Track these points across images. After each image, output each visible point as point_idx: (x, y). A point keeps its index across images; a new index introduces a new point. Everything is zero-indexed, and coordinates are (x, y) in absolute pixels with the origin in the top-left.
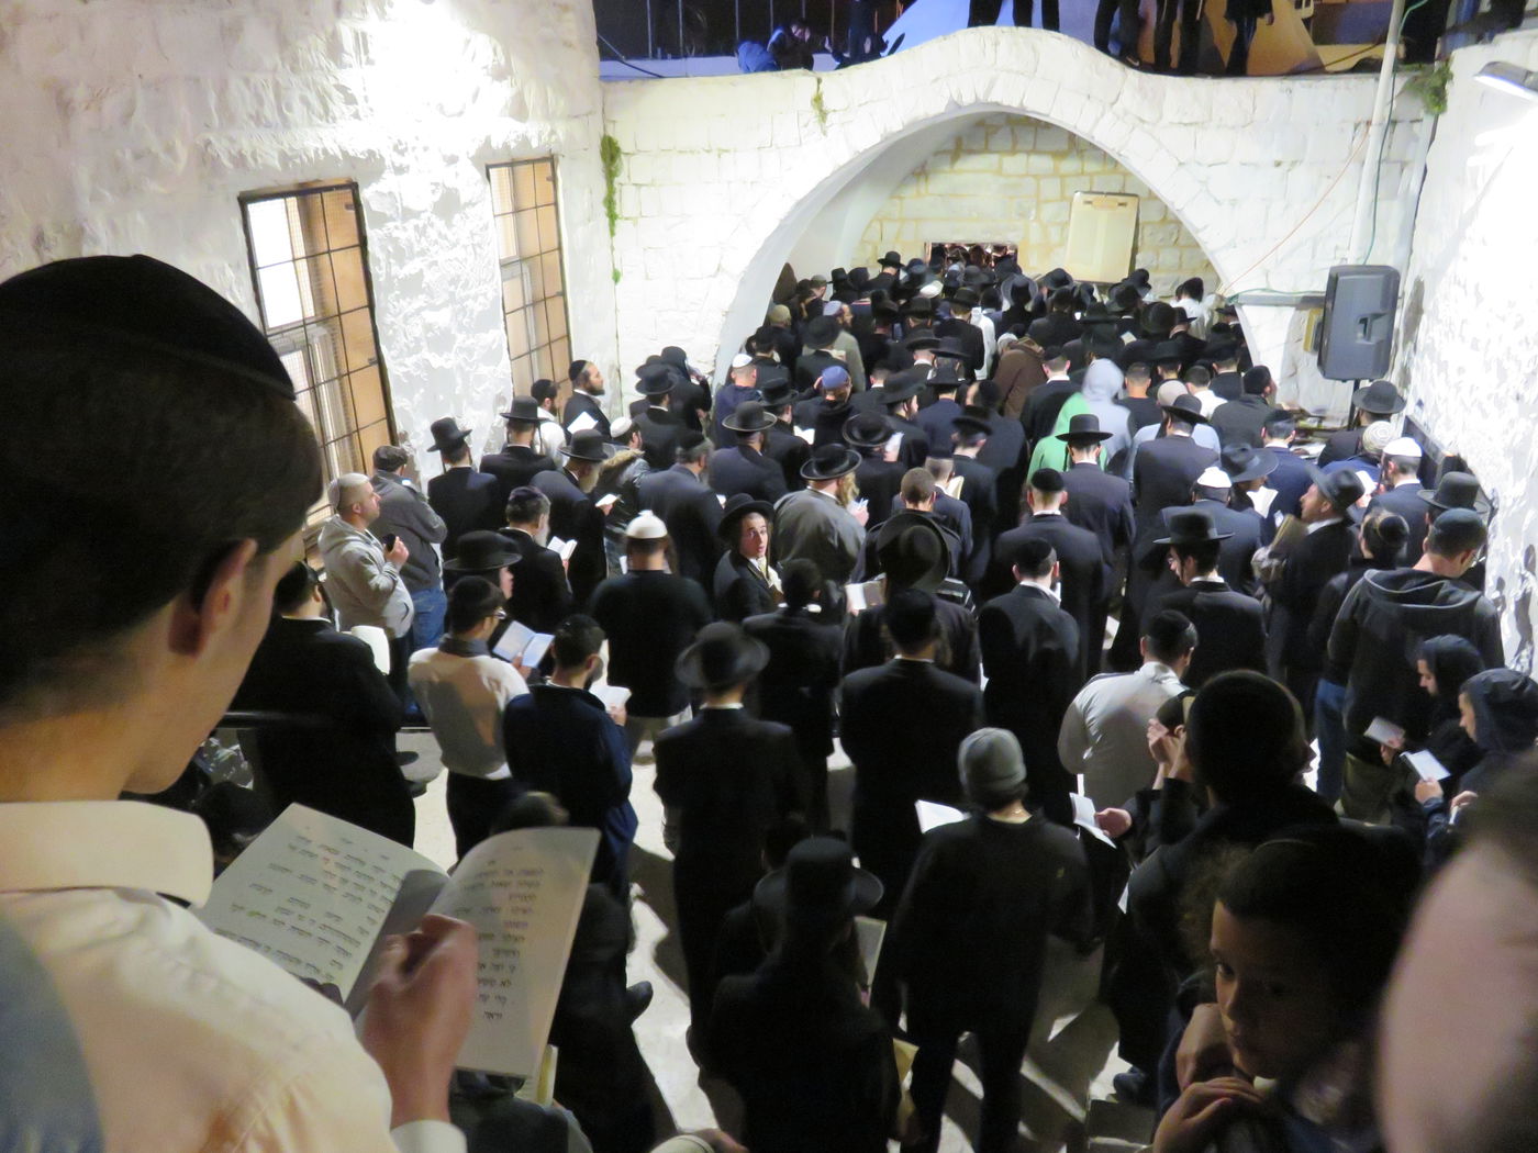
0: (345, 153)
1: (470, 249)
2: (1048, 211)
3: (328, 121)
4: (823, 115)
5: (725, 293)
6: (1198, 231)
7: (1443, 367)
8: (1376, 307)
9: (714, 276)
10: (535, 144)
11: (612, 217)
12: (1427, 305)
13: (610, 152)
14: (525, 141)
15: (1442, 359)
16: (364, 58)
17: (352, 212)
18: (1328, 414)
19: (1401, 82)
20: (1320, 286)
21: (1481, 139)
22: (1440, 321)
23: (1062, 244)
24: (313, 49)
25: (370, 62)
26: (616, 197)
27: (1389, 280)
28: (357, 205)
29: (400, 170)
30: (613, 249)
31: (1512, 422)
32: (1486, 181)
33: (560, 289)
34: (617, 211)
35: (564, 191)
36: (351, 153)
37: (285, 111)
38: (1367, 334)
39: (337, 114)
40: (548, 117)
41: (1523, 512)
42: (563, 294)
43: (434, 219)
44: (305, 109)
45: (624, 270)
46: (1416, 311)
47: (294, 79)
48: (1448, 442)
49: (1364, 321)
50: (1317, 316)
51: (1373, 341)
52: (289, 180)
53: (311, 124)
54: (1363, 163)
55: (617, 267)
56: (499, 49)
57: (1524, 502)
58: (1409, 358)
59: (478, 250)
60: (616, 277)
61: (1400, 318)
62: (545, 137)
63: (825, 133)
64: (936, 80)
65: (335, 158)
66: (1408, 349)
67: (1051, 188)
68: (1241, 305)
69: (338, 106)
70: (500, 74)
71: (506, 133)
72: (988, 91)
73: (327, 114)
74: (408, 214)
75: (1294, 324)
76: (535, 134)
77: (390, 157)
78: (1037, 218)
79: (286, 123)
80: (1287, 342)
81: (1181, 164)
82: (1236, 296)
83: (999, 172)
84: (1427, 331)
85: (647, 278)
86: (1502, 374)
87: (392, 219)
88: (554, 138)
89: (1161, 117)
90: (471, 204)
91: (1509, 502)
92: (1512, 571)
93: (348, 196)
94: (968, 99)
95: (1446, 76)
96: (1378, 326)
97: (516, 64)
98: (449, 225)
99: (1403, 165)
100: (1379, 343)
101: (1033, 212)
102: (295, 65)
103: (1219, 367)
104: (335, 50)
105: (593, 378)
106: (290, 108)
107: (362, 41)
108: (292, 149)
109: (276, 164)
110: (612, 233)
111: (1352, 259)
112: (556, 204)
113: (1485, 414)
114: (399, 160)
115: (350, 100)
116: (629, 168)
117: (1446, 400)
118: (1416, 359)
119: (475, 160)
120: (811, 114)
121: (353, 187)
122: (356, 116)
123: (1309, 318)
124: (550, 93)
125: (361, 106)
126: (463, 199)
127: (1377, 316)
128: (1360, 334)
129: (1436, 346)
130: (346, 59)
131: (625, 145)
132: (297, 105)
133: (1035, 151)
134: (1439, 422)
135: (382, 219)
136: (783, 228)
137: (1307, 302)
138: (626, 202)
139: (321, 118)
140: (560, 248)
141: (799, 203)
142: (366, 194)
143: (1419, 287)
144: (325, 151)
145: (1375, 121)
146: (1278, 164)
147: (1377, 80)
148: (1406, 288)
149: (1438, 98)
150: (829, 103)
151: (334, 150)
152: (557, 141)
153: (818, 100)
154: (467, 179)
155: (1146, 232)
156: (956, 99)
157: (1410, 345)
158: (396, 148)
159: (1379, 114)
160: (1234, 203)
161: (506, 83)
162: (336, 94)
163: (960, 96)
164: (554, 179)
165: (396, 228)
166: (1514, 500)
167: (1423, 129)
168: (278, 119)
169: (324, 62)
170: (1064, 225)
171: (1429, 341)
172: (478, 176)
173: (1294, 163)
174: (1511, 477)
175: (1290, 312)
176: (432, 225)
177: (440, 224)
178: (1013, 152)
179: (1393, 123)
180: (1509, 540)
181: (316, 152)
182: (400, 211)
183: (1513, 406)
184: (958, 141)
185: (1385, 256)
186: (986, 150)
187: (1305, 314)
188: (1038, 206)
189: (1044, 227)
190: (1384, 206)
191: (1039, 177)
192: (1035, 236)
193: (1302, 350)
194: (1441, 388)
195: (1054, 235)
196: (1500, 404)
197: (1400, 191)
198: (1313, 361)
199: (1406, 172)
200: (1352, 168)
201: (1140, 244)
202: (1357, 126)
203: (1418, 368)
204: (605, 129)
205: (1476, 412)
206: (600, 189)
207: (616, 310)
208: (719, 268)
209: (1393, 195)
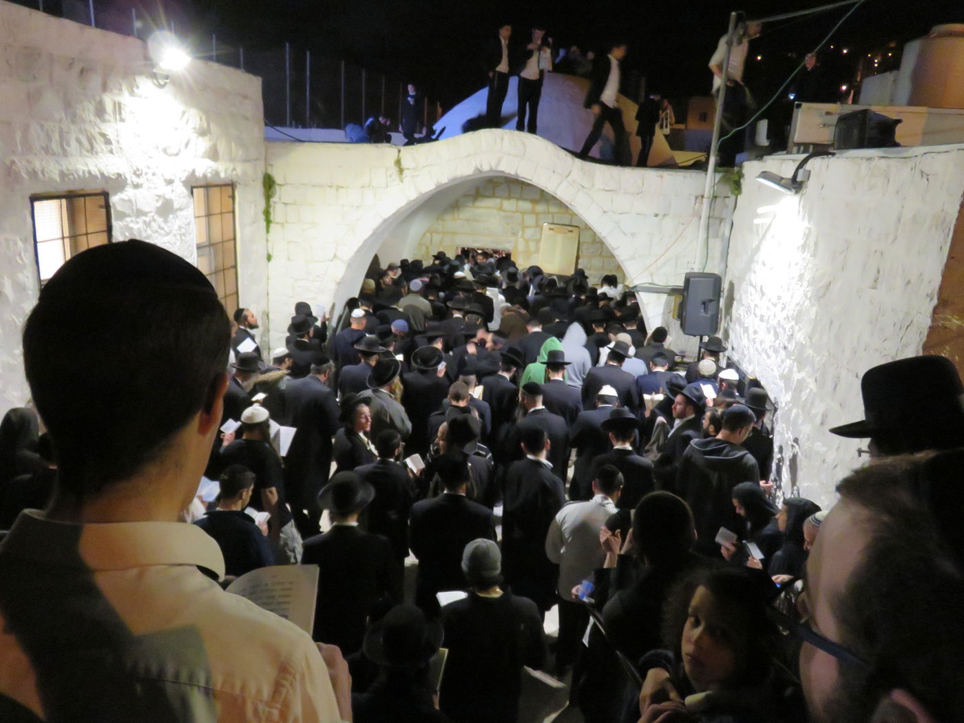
0: (102, 174)
1: (178, 237)
2: (529, 233)
3: (92, 154)
4: (401, 171)
5: (338, 271)
6: (614, 249)
7: (746, 330)
8: (709, 295)
9: (332, 260)
10: (222, 175)
11: (268, 221)
12: (736, 296)
13: (269, 184)
14: (217, 174)
15: (746, 325)
16: (118, 117)
17: (104, 211)
18: (686, 354)
19: (718, 176)
20: (680, 283)
21: (760, 210)
22: (743, 305)
23: (537, 251)
24: (88, 112)
25: (122, 120)
26: (271, 210)
27: (717, 281)
28: (107, 207)
29: (137, 186)
30: (267, 240)
31: (783, 361)
32: (764, 232)
33: (233, 264)
34: (272, 218)
35: (239, 204)
36: (106, 174)
37: (65, 147)
38: (706, 310)
39: (99, 150)
40: (232, 160)
41: (790, 410)
42: (235, 267)
43: (156, 217)
44: (78, 145)
45: (275, 254)
46: (731, 299)
47: (72, 127)
48: (751, 371)
49: (704, 303)
50: (679, 299)
51: (709, 314)
52: (64, 188)
53: (81, 155)
54: (700, 218)
55: (270, 252)
56: (204, 118)
58: (728, 324)
59: (183, 237)
60: (269, 258)
61: (722, 302)
62: (229, 172)
63: (402, 181)
64: (468, 156)
65: (96, 177)
66: (727, 320)
67: (530, 220)
68: (638, 292)
69: (100, 145)
70: (203, 133)
71: (205, 167)
72: (498, 165)
73: (92, 149)
74: (140, 213)
75: (667, 304)
76: (223, 169)
77: (130, 177)
78: (523, 235)
79: (65, 154)
80: (664, 313)
81: (604, 212)
82: (635, 287)
83: (501, 209)
84: (737, 311)
85: (289, 259)
86: (776, 335)
87: (129, 216)
88: (234, 173)
89: (593, 186)
90: (180, 209)
91: (784, 405)
92: (787, 443)
93: (101, 200)
94: (486, 168)
95: (741, 175)
96: (711, 306)
97: (213, 127)
98: (166, 221)
99: (721, 220)
100: (712, 316)
101: (520, 233)
102: (74, 118)
104: (100, 111)
105: (250, 319)
106: (68, 145)
107: (118, 107)
108: (68, 170)
109: (58, 179)
110: (268, 231)
111: (697, 269)
112: (233, 212)
113: (769, 357)
114: (136, 180)
115: (108, 142)
116: (280, 194)
117: (748, 348)
118: (732, 325)
119: (185, 183)
120: (394, 170)
121: (106, 195)
122: (111, 152)
123: (675, 301)
124: (233, 145)
125: (114, 146)
126: (176, 206)
127: (711, 301)
128: (702, 311)
129: (742, 318)
130: (107, 117)
131: (278, 179)
132: (73, 143)
133: (521, 198)
134: (745, 360)
135: (122, 216)
136: (376, 235)
137: (674, 291)
138: (278, 213)
139: (88, 151)
140: (235, 239)
141: (385, 221)
142: (114, 199)
143: (732, 285)
144: (90, 172)
145: (706, 196)
146: (656, 215)
147: (706, 174)
148: (725, 286)
149: (737, 186)
150: (404, 164)
151: (95, 171)
152: (237, 175)
153: (398, 162)
154: (178, 194)
155: (584, 247)
156: (479, 167)
157: (728, 317)
158: (135, 173)
159: (708, 191)
160: (633, 235)
161: (207, 138)
162: (99, 138)
163: (481, 166)
164: (233, 197)
165: (132, 221)
166: (786, 404)
167: (730, 202)
168: (60, 151)
169: (92, 118)
170: (538, 241)
171: (738, 316)
172: (185, 192)
173: (664, 215)
174: (784, 391)
175: (664, 297)
176: (155, 221)
177: (160, 220)
178: (509, 198)
179: (715, 197)
181: (84, 172)
182: (135, 211)
183: (783, 353)
184: (477, 189)
185: (714, 268)
186: (493, 196)
187: (673, 298)
188: (523, 231)
189: (527, 242)
190: (711, 240)
191: (523, 213)
192: (521, 247)
193: (671, 318)
194: (745, 341)
195: (532, 246)
196: (776, 351)
197: (720, 234)
198: (678, 323)
199: (722, 224)
200: (695, 220)
201: (580, 254)
202: (697, 198)
203: (733, 330)
204: (266, 169)
205: (764, 355)
206: (262, 204)
207: (268, 278)
208: (335, 256)
209: (716, 236)
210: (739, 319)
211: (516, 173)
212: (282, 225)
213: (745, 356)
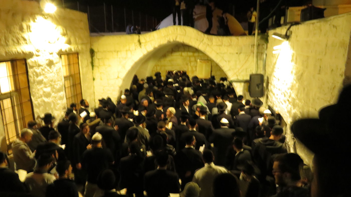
1: (56, 73)
2: (192, 64)
3: (19, 44)
4: (140, 44)
5: (119, 83)
6: (222, 67)
7: (274, 94)
8: (259, 82)
9: (117, 78)
10: (73, 50)
11: (93, 66)
12: (270, 82)
13: (92, 52)
14: (71, 49)
15: (274, 92)
16: (29, 30)
17: (24, 66)
19: (259, 37)
20: (248, 78)
21: (275, 48)
22: (272, 85)
23: (196, 70)
24: (16, 29)
25: (30, 31)
26: (94, 62)
27: (262, 77)
28: (26, 64)
29: (37, 56)
30: (93, 73)
32: (277, 56)
33: (80, 82)
34: (94, 64)
35: (81, 60)
36: (24, 52)
38: (258, 88)
39: (21, 43)
40: (77, 44)
43: (46, 67)
44: (13, 42)
45: (96, 78)
46: (268, 83)
47: (10, 35)
48: (277, 110)
49: (257, 85)
50: (248, 84)
51: (260, 89)
52: (8, 58)
53: (14, 45)
54: (254, 53)
55: (94, 77)
56: (64, 29)
59: (58, 74)
60: (94, 79)
61: (265, 85)
62: (76, 48)
63: (141, 47)
64: (165, 36)
65: (21, 53)
67: (192, 59)
68: (233, 82)
69: (22, 41)
70: (64, 35)
71: (66, 47)
72: (176, 38)
73: (18, 43)
74: (39, 66)
75: (244, 87)
76: (73, 48)
77: (35, 52)
79: (7, 45)
80: (243, 90)
81: (217, 53)
82: (231, 80)
83: (181, 55)
84: (270, 87)
85: (101, 79)
86: (285, 95)
87: (35, 67)
89: (212, 43)
90: (57, 63)
93: (24, 62)
94: (172, 40)
95: (268, 36)
96: (260, 86)
97: (68, 32)
98: (50, 68)
99: (262, 53)
101: (189, 64)
102: (10, 32)
103: (230, 96)
104: (21, 29)
105: (86, 104)
106: (8, 41)
107: (28, 27)
108: (8, 51)
109: (4, 54)
110: (93, 69)
111: (254, 72)
112: (78, 63)
113: (283, 104)
114: (37, 54)
115: (25, 40)
116: (97, 56)
117: (275, 101)
118: (269, 93)
119: (58, 54)
120: (138, 44)
121: (25, 60)
122: (27, 43)
124: (77, 39)
125: (28, 41)
126: (54, 62)
127: (260, 84)
128: (257, 88)
130: (24, 31)
131: (96, 50)
132: (11, 41)
133: (188, 51)
134: (275, 106)
135: (32, 67)
136: (133, 68)
137: (246, 82)
138: (96, 62)
139: (17, 44)
140: (79, 73)
141: (136, 63)
142: (29, 61)
143: (268, 78)
144: (18, 52)
146: (237, 53)
147: (255, 37)
148: (265, 78)
149: (267, 40)
150: (141, 41)
151: (20, 51)
152: (79, 49)
153: (139, 41)
154: (55, 58)
155: (213, 68)
156: (169, 40)
157: (267, 90)
158: (37, 51)
159: (256, 43)
160: (229, 61)
161: (66, 36)
162: (21, 39)
163: (170, 40)
164: (78, 58)
167: (265, 46)
168: (5, 44)
169: (18, 31)
170: (196, 67)
171: (271, 89)
172: (58, 57)
173: (240, 53)
175: (243, 84)
176: (46, 68)
177: (48, 68)
178: (184, 51)
179: (259, 45)
181: (15, 52)
182: (37, 65)
183: (287, 103)
184: (172, 49)
185: (261, 72)
186: (178, 51)
187: (246, 84)
189: (192, 68)
190: (259, 62)
191: (190, 57)
192: (190, 69)
193: (246, 91)
194: (274, 99)
195: (194, 69)
197: (262, 58)
198: (249, 94)
199: (263, 55)
200: (252, 54)
201: (212, 70)
202: (252, 46)
203: (269, 95)
204: (91, 47)
205: (281, 104)
206: (90, 60)
207: (94, 87)
208: (118, 77)
210: (271, 91)
211: (183, 41)
212: (98, 67)
213: (274, 104)
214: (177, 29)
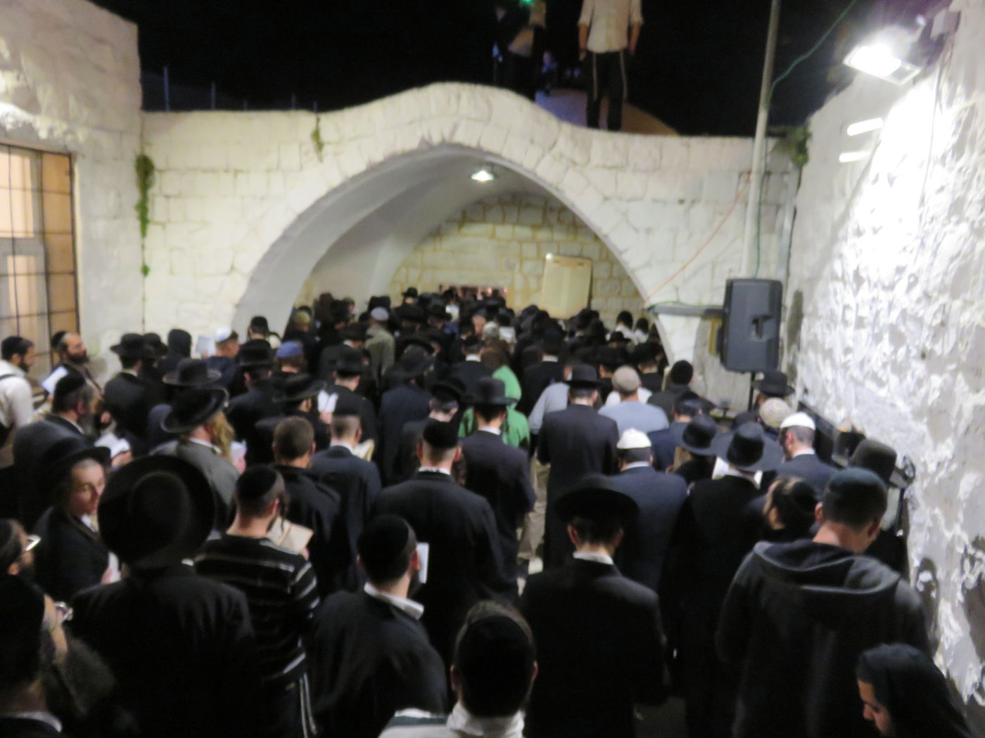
2: (528, 266)
4: (320, 145)
5: (237, 287)
6: (621, 253)
7: (828, 354)
8: (764, 309)
9: (228, 273)
11: (144, 221)
12: (807, 308)
13: (145, 169)
15: (827, 347)
18: (731, 406)
19: (772, 142)
20: (718, 300)
22: (819, 318)
23: (539, 289)
26: (149, 205)
27: (775, 290)
30: (143, 247)
31: (919, 383)
33: (71, 268)
34: (150, 216)
35: (82, 186)
38: (759, 332)
42: (74, 273)
45: (152, 265)
46: (798, 316)
48: (840, 418)
49: (756, 321)
50: (718, 324)
51: (765, 338)
54: (746, 205)
55: (148, 263)
57: (954, 467)
58: (795, 357)
60: (145, 271)
61: (783, 328)
62: (59, 133)
63: (321, 160)
64: (411, 122)
66: (792, 350)
67: (530, 250)
68: (656, 315)
72: (453, 133)
75: (700, 332)
76: (45, 127)
78: (521, 270)
80: (696, 347)
81: (605, 198)
82: (651, 308)
83: (493, 236)
84: (809, 329)
85: (172, 272)
86: (897, 338)
88: (69, 137)
89: (589, 160)
91: (932, 467)
94: (436, 140)
95: (807, 136)
96: (768, 326)
97: (27, 62)
99: (778, 207)
100: (769, 342)
101: (518, 267)
103: (644, 368)
110: (144, 234)
111: (743, 273)
112: (71, 194)
113: (881, 384)
116: (163, 184)
117: (834, 382)
118: (801, 356)
120: (310, 145)
123: (711, 326)
124: (72, 102)
127: (766, 318)
128: (753, 333)
129: (819, 337)
131: (158, 162)
133: (518, 223)
134: (830, 403)
137: (709, 313)
138: (158, 209)
140: (73, 233)
141: (301, 217)
143: (799, 297)
145: (755, 169)
146: (682, 202)
147: (754, 141)
148: (788, 301)
149: (801, 151)
150: (324, 136)
152: (75, 141)
153: (316, 135)
155: (598, 285)
156: (426, 137)
157: (794, 347)
159: (757, 164)
160: (648, 231)
161: (9, 74)
163: (430, 137)
164: (71, 173)
166: (939, 464)
167: (790, 179)
170: (540, 277)
171: (811, 337)
173: (693, 202)
174: (929, 441)
175: (696, 322)
178: (503, 222)
179: (768, 174)
180: (937, 511)
183: (919, 367)
184: (464, 213)
185: (770, 272)
186: (484, 220)
187: (709, 323)
188: (521, 262)
189: (526, 278)
190: (764, 239)
191: (521, 242)
192: (519, 284)
193: (707, 353)
194: (828, 373)
195: (533, 283)
196: (899, 369)
197: (778, 226)
198: (717, 360)
199: (780, 213)
200: (739, 207)
201: (594, 293)
202: (740, 175)
203: (803, 363)
204: (142, 148)
205: (870, 385)
206: (134, 195)
207: (144, 299)
208: (233, 268)
209: (772, 229)
210: (814, 344)
211: (479, 144)
212: (163, 225)
213: (828, 397)
214: (459, 97)
